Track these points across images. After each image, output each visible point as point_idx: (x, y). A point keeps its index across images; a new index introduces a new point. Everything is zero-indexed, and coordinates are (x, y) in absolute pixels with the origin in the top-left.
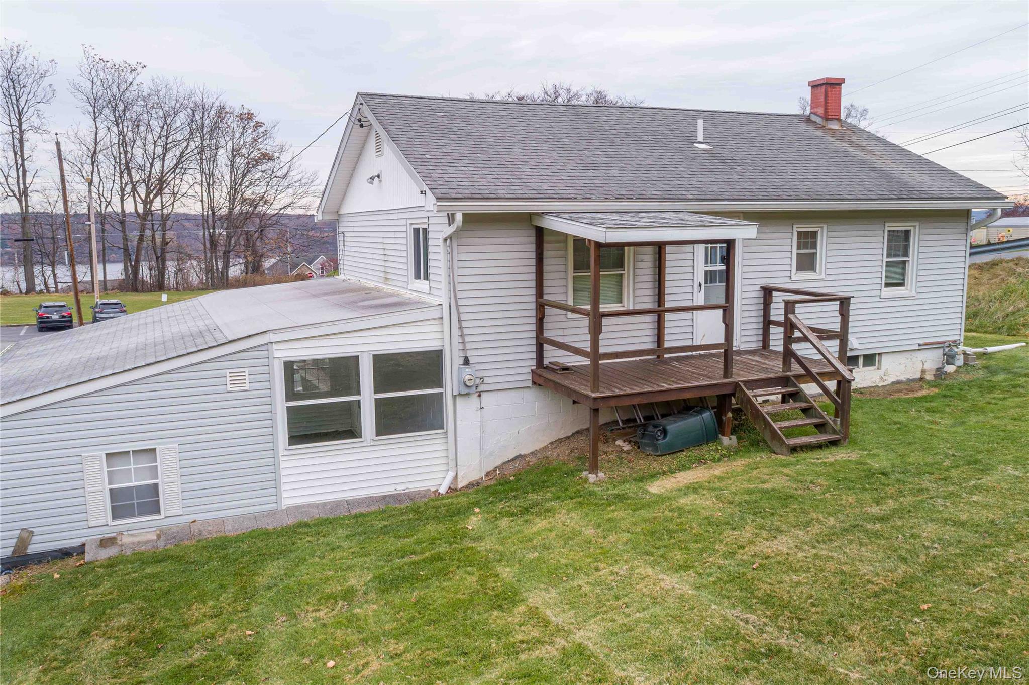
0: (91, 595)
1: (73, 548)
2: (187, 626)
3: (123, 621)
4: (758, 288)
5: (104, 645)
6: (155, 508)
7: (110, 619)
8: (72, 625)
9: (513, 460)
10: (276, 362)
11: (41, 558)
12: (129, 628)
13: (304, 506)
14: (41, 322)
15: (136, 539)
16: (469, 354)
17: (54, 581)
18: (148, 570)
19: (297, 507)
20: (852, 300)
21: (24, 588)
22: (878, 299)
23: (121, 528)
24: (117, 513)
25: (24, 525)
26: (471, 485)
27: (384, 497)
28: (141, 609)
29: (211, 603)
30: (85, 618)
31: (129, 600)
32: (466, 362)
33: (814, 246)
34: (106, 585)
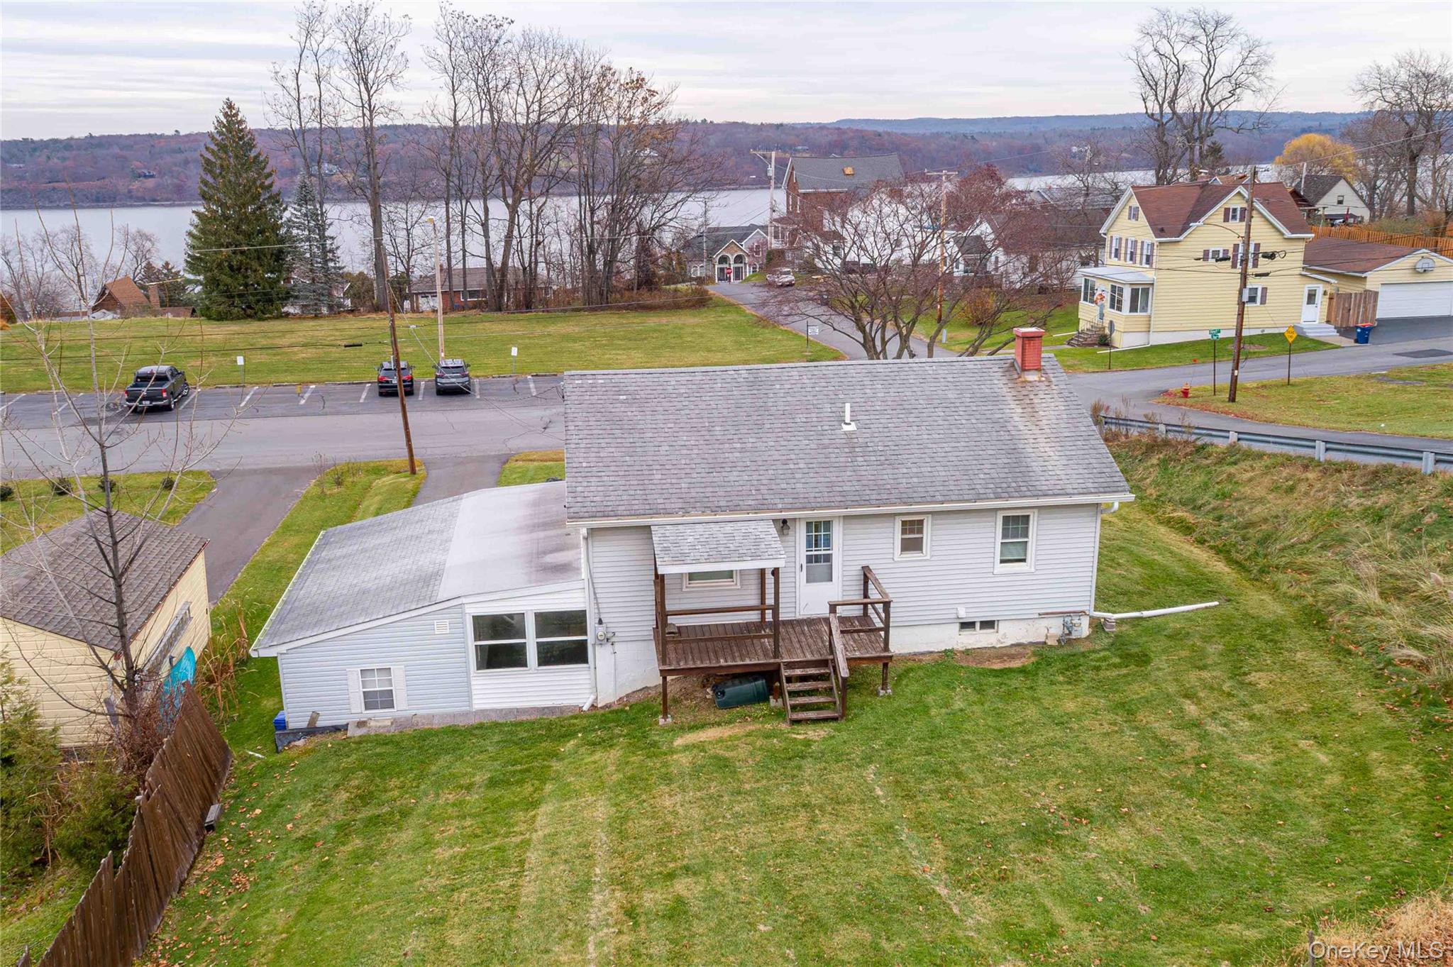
0: (345, 763)
1: (342, 726)
2: (386, 791)
3: (356, 782)
4: (860, 568)
5: (344, 796)
6: (390, 705)
7: (350, 780)
8: (332, 780)
9: (641, 690)
10: (467, 616)
11: (324, 730)
12: (358, 787)
13: (487, 710)
14: (381, 387)
15: (378, 724)
16: (602, 616)
17: (327, 748)
18: (378, 750)
19: (483, 711)
20: (892, 605)
21: (313, 750)
22: (991, 575)
23: (370, 716)
24: (368, 706)
25: (315, 709)
26: (606, 706)
27: (544, 708)
28: (367, 776)
29: (402, 779)
30: (338, 776)
31: (362, 769)
32: (600, 622)
33: (920, 531)
34: (354, 756)
